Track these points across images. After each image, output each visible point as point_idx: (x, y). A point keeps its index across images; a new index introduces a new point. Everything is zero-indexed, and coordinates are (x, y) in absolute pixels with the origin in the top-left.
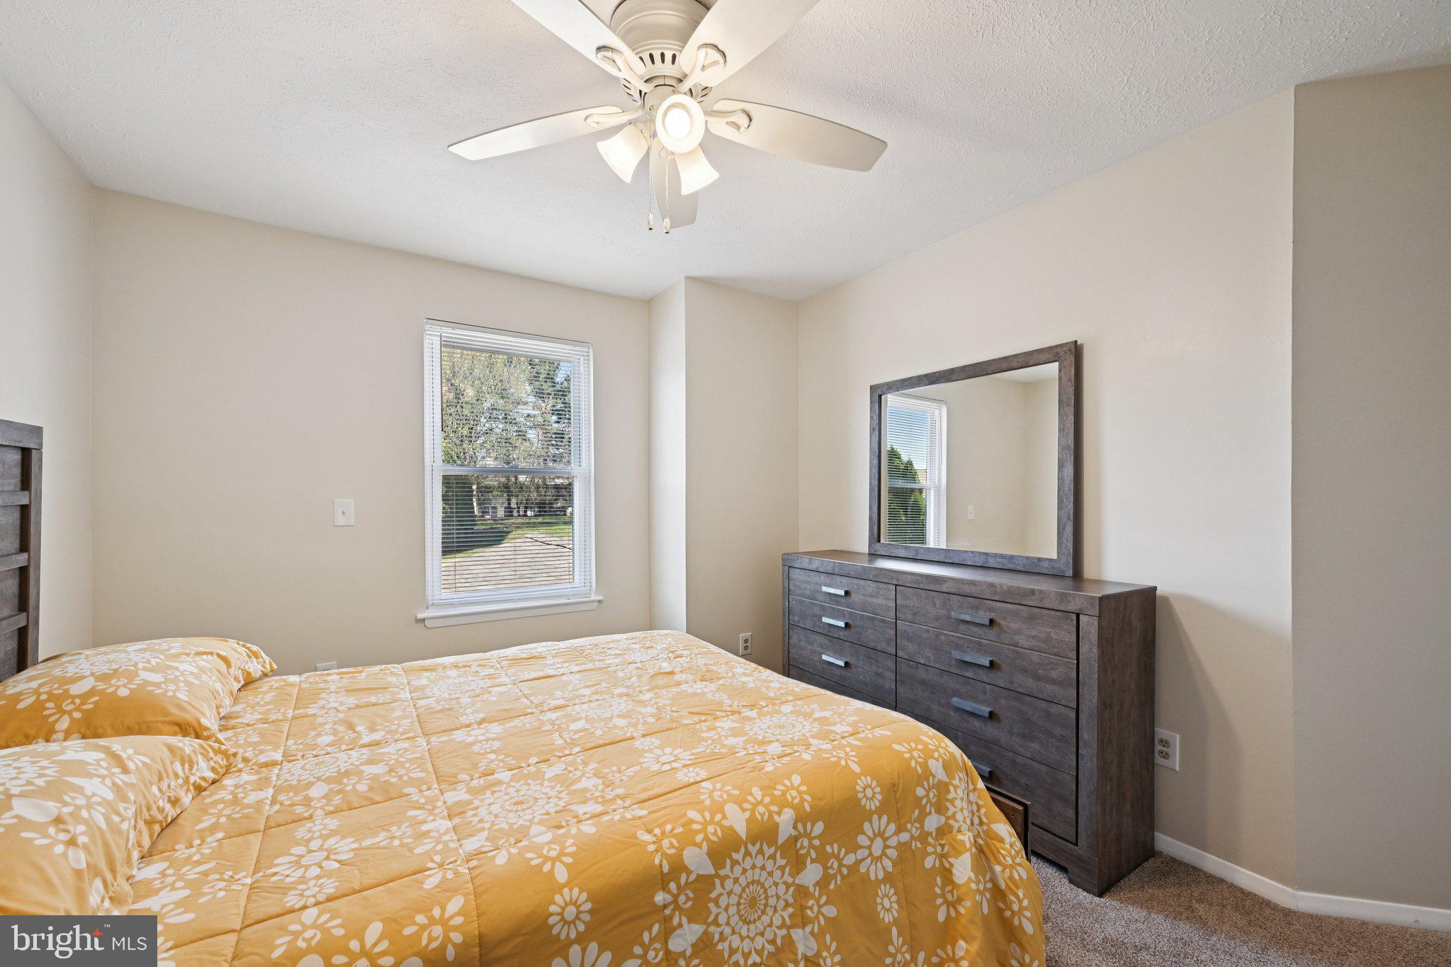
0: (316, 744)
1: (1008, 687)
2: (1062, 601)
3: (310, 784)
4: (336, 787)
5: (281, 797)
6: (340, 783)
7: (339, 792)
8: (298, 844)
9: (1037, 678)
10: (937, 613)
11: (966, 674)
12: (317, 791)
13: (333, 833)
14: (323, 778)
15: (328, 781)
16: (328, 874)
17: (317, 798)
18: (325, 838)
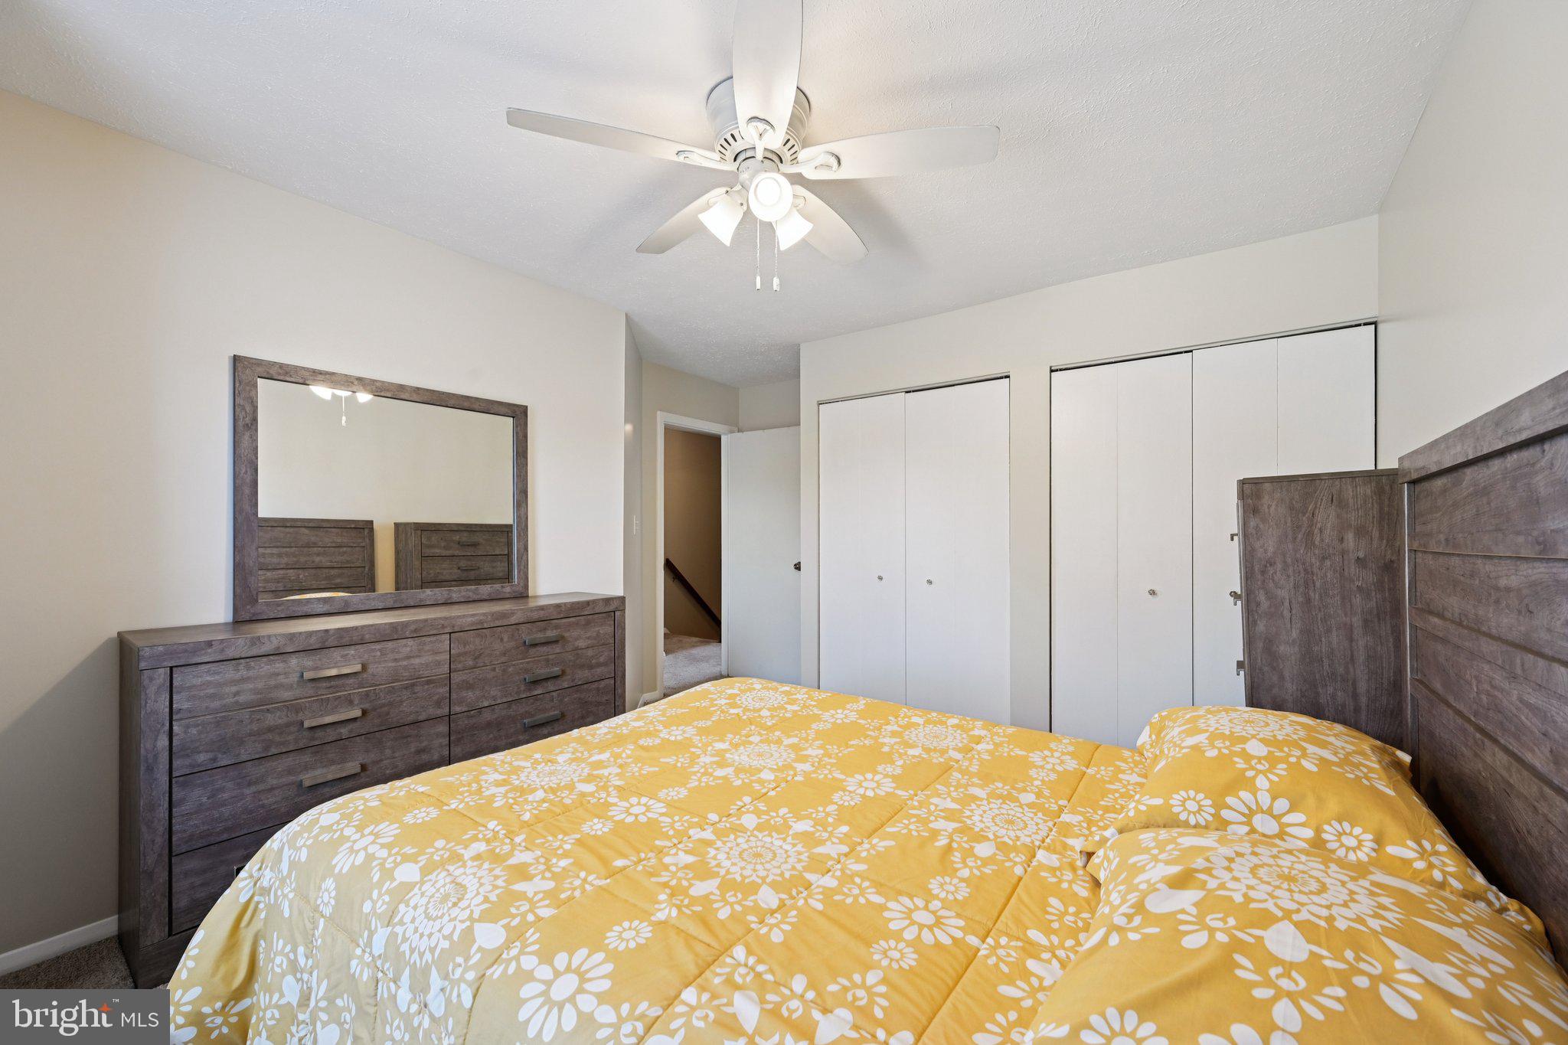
0: (997, 849)
1: (572, 684)
2: (606, 605)
3: (1031, 805)
4: (1014, 793)
5: (1055, 807)
6: (1009, 794)
7: (1014, 788)
8: (1057, 771)
9: (591, 667)
10: (504, 647)
11: (536, 693)
12: (1028, 798)
13: (1036, 767)
14: (1018, 804)
15: (1017, 800)
16: (1052, 751)
17: (1033, 793)
18: (1042, 767)
